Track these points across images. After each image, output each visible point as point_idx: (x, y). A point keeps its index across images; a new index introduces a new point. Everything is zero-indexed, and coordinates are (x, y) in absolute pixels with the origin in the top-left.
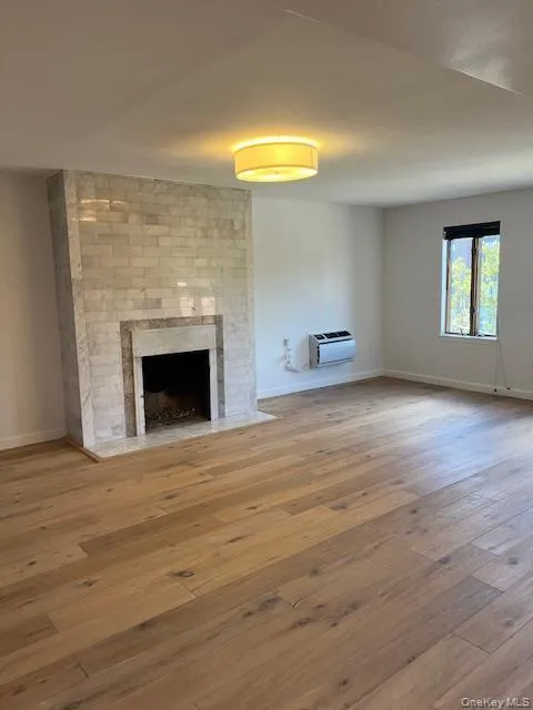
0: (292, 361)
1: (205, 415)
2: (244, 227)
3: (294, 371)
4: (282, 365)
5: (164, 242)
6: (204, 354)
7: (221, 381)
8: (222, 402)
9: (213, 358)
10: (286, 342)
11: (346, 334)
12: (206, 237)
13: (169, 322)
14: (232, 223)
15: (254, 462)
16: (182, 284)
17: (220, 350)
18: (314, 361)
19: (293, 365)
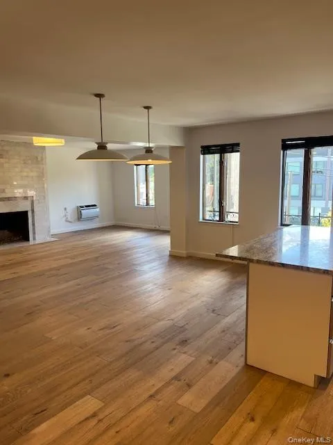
0: (69, 217)
1: (27, 239)
2: (42, 160)
3: (70, 222)
4: (64, 219)
5: (6, 165)
6: (26, 213)
7: (34, 225)
8: (34, 233)
9: (30, 214)
10: (65, 209)
11: (95, 205)
12: (25, 163)
13: (9, 199)
14: (37, 158)
15: (46, 251)
16: (15, 183)
17: (33, 211)
18: (80, 217)
19: (69, 219)
